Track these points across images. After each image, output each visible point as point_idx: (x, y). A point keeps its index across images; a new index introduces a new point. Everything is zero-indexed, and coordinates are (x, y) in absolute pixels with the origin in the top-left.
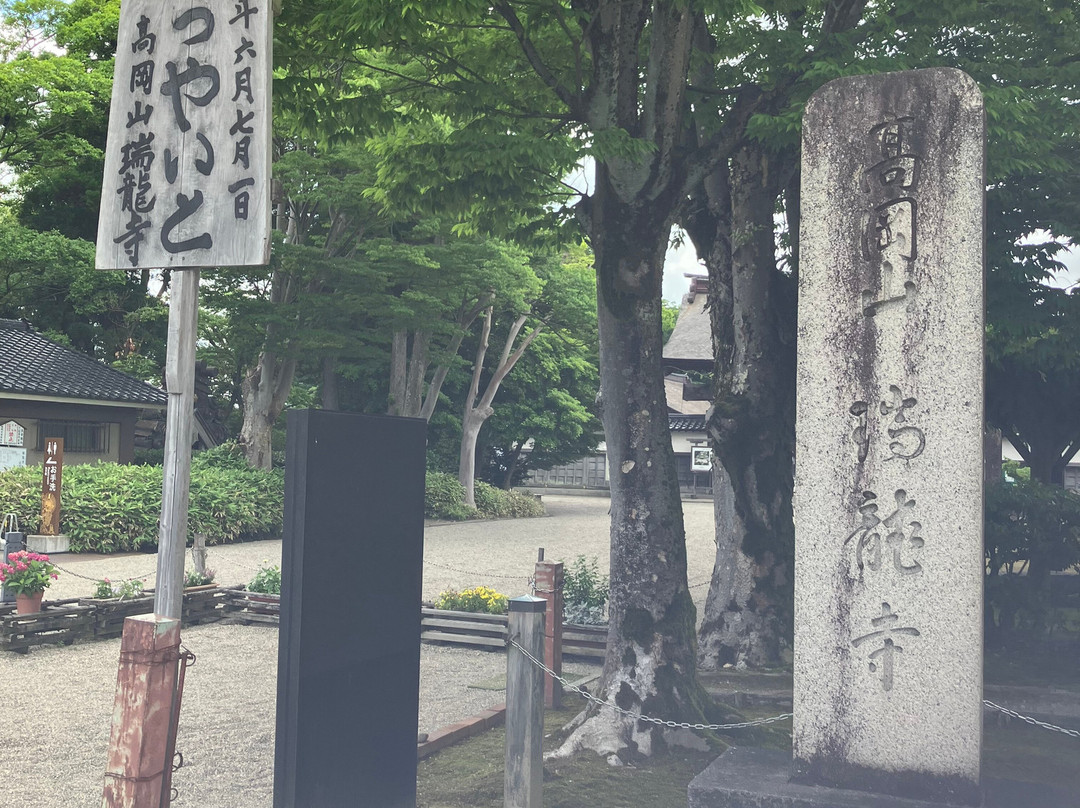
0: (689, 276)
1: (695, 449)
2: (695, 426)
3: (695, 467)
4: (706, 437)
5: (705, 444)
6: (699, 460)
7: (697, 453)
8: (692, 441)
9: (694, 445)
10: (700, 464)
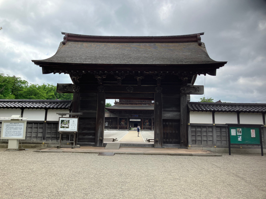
0: (63, 33)
1: (61, 119)
2: (62, 106)
3: (61, 130)
4: (68, 112)
5: (68, 116)
6: (63, 125)
7: (62, 121)
8: (60, 114)
9: (61, 116)
10: (64, 127)
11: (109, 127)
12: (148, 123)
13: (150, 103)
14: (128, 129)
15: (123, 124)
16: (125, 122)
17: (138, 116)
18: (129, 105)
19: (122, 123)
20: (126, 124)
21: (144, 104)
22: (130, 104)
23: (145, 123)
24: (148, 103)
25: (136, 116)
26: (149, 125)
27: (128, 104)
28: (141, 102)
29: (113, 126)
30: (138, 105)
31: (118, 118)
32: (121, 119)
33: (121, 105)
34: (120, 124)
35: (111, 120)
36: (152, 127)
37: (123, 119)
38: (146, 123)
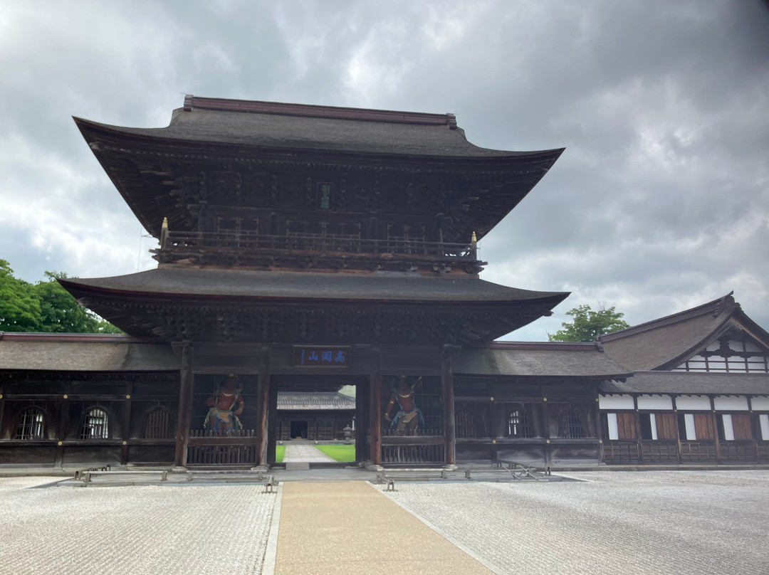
11: (120, 446)
12: (413, 414)
13: (433, 258)
14: (263, 461)
15: (227, 420)
16: (240, 410)
17: (340, 357)
18: (275, 272)
19: (215, 412)
20: (250, 421)
21: (388, 266)
22: (283, 263)
23: (393, 414)
24: (418, 257)
25: (327, 356)
26: (420, 424)
27: (265, 265)
28: (363, 251)
29: (147, 441)
30: (342, 274)
31: (183, 374)
32: (207, 388)
33: (211, 270)
34: (198, 427)
35: (133, 393)
36: (449, 440)
37: (224, 381)
38: (396, 409)
